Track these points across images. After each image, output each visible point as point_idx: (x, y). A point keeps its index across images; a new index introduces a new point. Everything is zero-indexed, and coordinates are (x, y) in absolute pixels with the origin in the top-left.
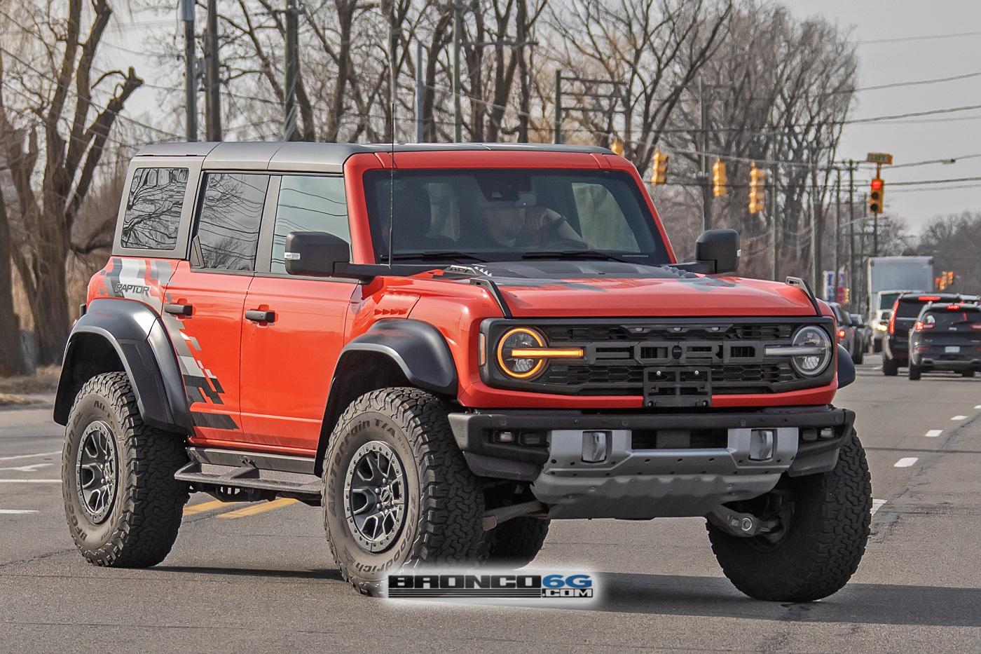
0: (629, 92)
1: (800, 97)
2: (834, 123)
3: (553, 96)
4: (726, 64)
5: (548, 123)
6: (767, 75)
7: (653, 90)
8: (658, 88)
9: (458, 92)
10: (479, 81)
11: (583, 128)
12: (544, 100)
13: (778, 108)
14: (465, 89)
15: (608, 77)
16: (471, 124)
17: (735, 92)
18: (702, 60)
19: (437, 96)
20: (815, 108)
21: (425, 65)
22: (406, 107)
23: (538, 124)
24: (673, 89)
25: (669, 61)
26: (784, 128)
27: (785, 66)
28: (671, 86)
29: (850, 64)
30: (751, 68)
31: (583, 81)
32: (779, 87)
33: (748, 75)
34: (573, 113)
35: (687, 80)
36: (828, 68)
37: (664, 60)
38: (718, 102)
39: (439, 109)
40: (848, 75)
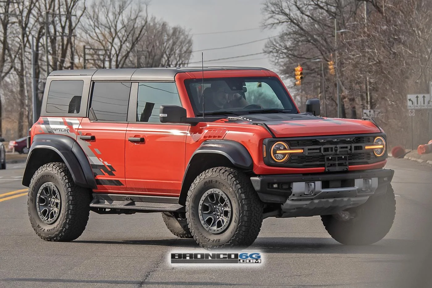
0: (110, 53)
1: (172, 54)
2: (185, 64)
3: (83, 55)
4: (145, 43)
5: (81, 65)
6: (160, 47)
7: (119, 52)
8: (121, 52)
9: (47, 54)
10: (55, 50)
11: (94, 66)
12: (79, 56)
13: (165, 58)
14: (50, 53)
15: (102, 48)
16: (53, 65)
17: (149, 53)
18: (137, 41)
19: (40, 55)
20: (178, 59)
21: (35, 44)
22: (28, 59)
23: (77, 65)
24: (127, 52)
25: (125, 41)
26: (167, 66)
27: (167, 44)
28: (126, 51)
29: (190, 42)
30: (155, 44)
31: (94, 49)
32: (165, 51)
33: (153, 47)
34: (90, 61)
35: (131, 49)
36: (182, 44)
37: (123, 41)
38: (143, 57)
39: (41, 60)
40: (189, 47)
